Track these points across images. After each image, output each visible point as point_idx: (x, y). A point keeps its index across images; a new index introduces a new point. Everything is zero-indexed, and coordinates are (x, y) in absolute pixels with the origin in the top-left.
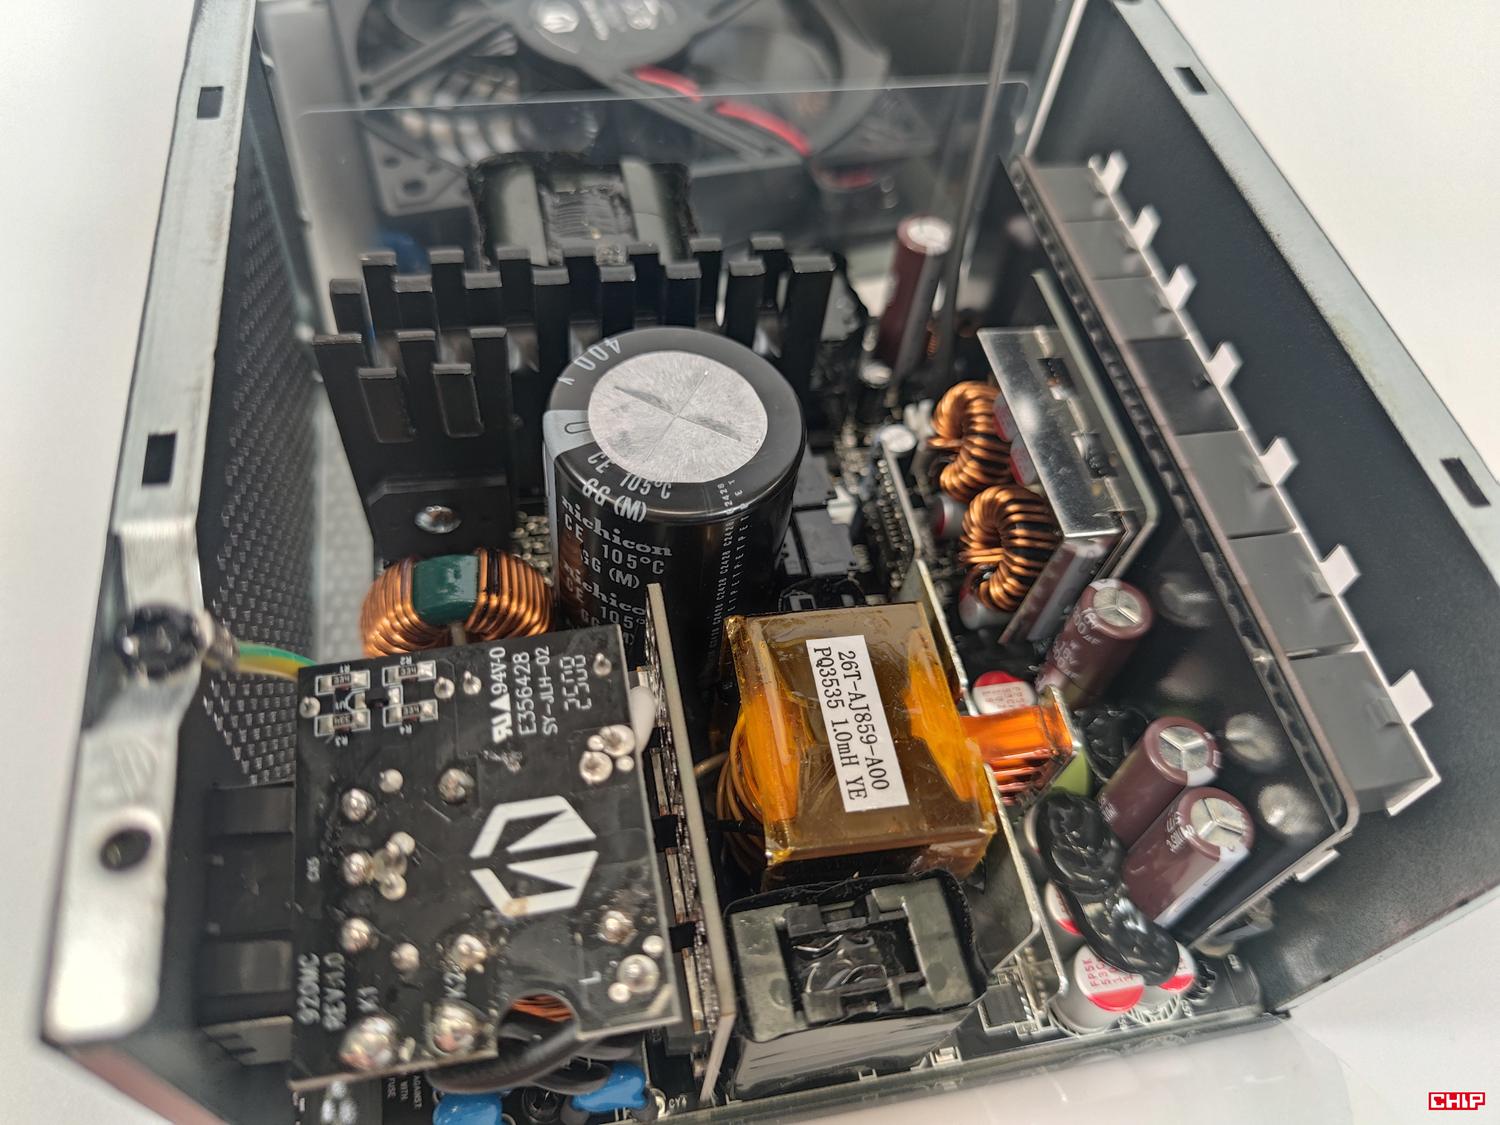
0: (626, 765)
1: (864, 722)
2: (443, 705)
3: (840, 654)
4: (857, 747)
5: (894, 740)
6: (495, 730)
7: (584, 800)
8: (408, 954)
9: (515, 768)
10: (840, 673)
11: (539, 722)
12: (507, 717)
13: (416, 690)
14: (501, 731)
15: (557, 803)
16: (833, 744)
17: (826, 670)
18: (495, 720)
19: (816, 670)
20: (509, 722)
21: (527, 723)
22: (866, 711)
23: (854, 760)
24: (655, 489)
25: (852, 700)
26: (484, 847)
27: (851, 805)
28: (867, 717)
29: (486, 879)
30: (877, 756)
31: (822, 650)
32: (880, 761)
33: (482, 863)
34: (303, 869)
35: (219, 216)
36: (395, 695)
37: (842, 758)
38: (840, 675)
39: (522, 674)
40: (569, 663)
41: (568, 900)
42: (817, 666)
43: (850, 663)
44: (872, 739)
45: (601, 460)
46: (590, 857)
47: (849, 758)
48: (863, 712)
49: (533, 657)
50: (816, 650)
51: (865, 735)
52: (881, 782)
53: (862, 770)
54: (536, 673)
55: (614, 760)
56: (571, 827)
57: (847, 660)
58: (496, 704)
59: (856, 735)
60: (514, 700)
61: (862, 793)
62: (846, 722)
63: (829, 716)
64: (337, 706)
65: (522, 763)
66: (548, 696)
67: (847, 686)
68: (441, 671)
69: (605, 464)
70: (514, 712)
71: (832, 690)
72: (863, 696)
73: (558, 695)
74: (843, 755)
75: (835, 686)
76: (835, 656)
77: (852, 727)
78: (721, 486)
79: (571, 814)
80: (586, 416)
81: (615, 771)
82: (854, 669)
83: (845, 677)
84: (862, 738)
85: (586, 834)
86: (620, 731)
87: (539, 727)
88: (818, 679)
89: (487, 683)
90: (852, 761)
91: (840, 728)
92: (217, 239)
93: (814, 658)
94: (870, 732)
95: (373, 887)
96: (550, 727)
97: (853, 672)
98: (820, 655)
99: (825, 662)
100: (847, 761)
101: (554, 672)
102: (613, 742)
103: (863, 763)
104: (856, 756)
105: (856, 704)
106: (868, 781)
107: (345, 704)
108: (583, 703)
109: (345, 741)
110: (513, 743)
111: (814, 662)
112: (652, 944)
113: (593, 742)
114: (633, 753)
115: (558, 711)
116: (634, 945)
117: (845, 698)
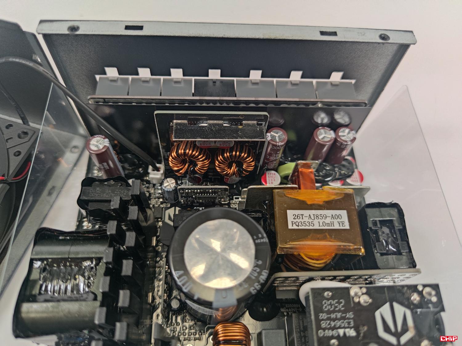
0: (364, 290)
1: (319, 217)
3: (294, 219)
4: (328, 220)
5: (325, 210)
6: (352, 335)
9: (366, 328)
10: (301, 220)
14: (352, 333)
15: (377, 314)
16: (326, 228)
17: (300, 224)
18: (348, 335)
19: (300, 228)
20: (348, 330)
21: (349, 323)
22: (315, 216)
23: (332, 223)
24: (257, 266)
25: (311, 219)
26: (393, 340)
27: (347, 227)
28: (317, 216)
29: (403, 340)
30: (331, 216)
31: (292, 224)
32: (332, 215)
33: (398, 341)
37: (332, 226)
38: (303, 221)
39: (330, 324)
40: (326, 306)
41: (409, 313)
42: (298, 226)
43: (297, 217)
44: (325, 216)
46: (395, 305)
47: (331, 224)
48: (315, 217)
49: (323, 320)
50: (293, 226)
51: (323, 218)
52: (339, 216)
53: (336, 221)
54: (330, 319)
55: (362, 294)
56: (385, 310)
57: (296, 217)
58: (342, 334)
59: (323, 220)
60: (340, 328)
61: (343, 223)
62: (319, 222)
63: (316, 227)
65: (363, 325)
66: (339, 315)
67: (306, 219)
69: (244, 284)
70: (345, 328)
71: (307, 224)
72: (310, 215)
73: (339, 311)
74: (331, 226)
75: (306, 223)
76: (295, 221)
77: (321, 221)
78: (257, 241)
79: (381, 309)
81: (366, 294)
82: (300, 216)
83: (302, 219)
84: (324, 219)
85: (387, 305)
86: (352, 293)
87: (350, 319)
88: (303, 227)
89: (333, 337)
90: (332, 224)
91: (321, 224)
93: (295, 227)
94: (322, 216)
96: (350, 315)
97: (301, 216)
98: (294, 225)
99: (297, 224)
100: (332, 225)
101: (329, 312)
102: (357, 294)
103: (333, 220)
104: (331, 222)
105: (312, 217)
106: (339, 220)
108: (341, 303)
110: (356, 328)
111: (297, 228)
112: (420, 288)
113: (356, 300)
114: (361, 288)
115: (345, 312)
116: (420, 293)
117: (310, 221)
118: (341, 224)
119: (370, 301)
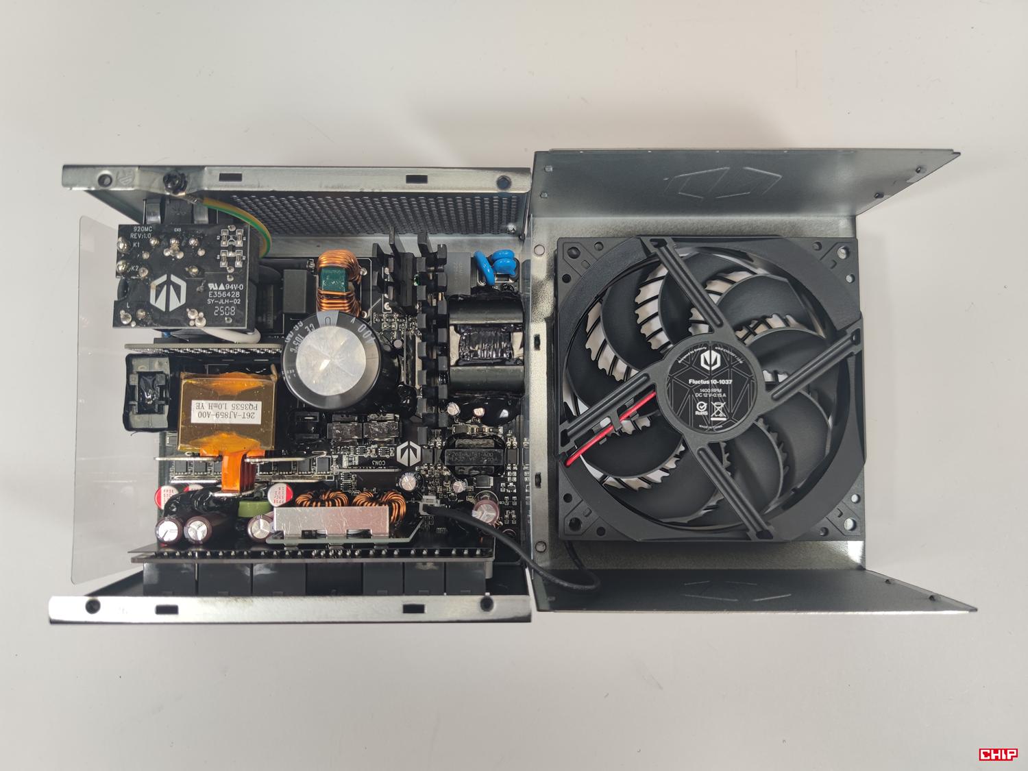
0: (192, 323)
1: (225, 415)
2: (224, 269)
3: (254, 413)
4: (215, 411)
6: (213, 284)
7: (182, 310)
8: (146, 256)
9: (198, 289)
10: (246, 412)
11: (212, 298)
12: (216, 288)
13: (231, 261)
14: (211, 286)
15: (183, 301)
16: (219, 402)
17: (248, 407)
18: (216, 285)
19: (248, 402)
20: (214, 289)
21: (213, 294)
22: (229, 417)
23: (211, 408)
24: (294, 347)
25: (234, 413)
26: (174, 278)
27: (194, 403)
28: (226, 417)
29: (164, 278)
30: (211, 416)
32: (209, 417)
33: (169, 277)
34: (178, 227)
35: (345, 187)
36: (231, 254)
37: (212, 404)
38: (245, 411)
39: (231, 294)
40: (233, 310)
41: (152, 301)
42: (250, 404)
43: (249, 416)
44: (218, 416)
45: (311, 329)
46: (163, 309)
47: (212, 406)
49: (237, 299)
50: (257, 405)
51: (220, 414)
53: (206, 409)
54: (230, 298)
55: (194, 320)
56: (175, 304)
57: (251, 415)
58: (222, 285)
59: (220, 411)
60: (222, 291)
61: (198, 408)
62: (226, 409)
63: (230, 403)
64: (231, 236)
65: (199, 292)
66: (221, 302)
67: (240, 412)
68: (236, 269)
69: (309, 330)
70: (218, 291)
71: (239, 407)
72: (235, 417)
73: (221, 305)
76: (253, 411)
77: (223, 410)
78: (293, 371)
79: (179, 305)
80: (333, 325)
81: (190, 320)
82: (247, 417)
85: (171, 309)
86: (204, 322)
87: (211, 298)
88: (245, 403)
89: (230, 283)
91: (223, 406)
92: (333, 187)
93: (254, 403)
94: (220, 417)
95: (169, 246)
96: (209, 301)
97: (245, 416)
98: (255, 406)
99: (251, 407)
101: (230, 305)
102: (200, 319)
103: (209, 411)
105: (232, 414)
106: (202, 411)
107: (231, 239)
108: (216, 313)
109: (218, 239)
110: (206, 289)
111: (252, 403)
112: (133, 324)
113: (201, 314)
114: (195, 325)
115: (215, 304)
116: (135, 318)
117: (235, 411)
118: (201, 406)
119: (188, 310)
